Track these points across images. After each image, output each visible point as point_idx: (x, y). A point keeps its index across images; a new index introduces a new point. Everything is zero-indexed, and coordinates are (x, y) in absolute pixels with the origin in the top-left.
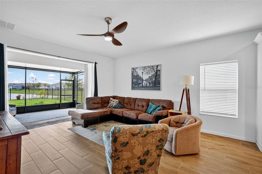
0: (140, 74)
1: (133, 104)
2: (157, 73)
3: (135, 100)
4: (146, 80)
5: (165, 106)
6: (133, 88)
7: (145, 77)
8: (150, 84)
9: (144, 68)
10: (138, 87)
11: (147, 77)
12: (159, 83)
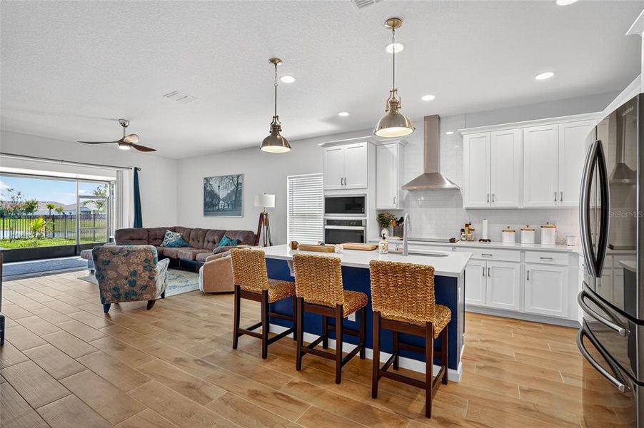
0: (216, 190)
1: (201, 240)
2: (237, 188)
3: (205, 232)
4: (224, 200)
5: (241, 240)
6: (206, 213)
7: (223, 194)
8: (228, 206)
9: (222, 178)
10: (214, 211)
11: (225, 195)
12: (240, 205)
